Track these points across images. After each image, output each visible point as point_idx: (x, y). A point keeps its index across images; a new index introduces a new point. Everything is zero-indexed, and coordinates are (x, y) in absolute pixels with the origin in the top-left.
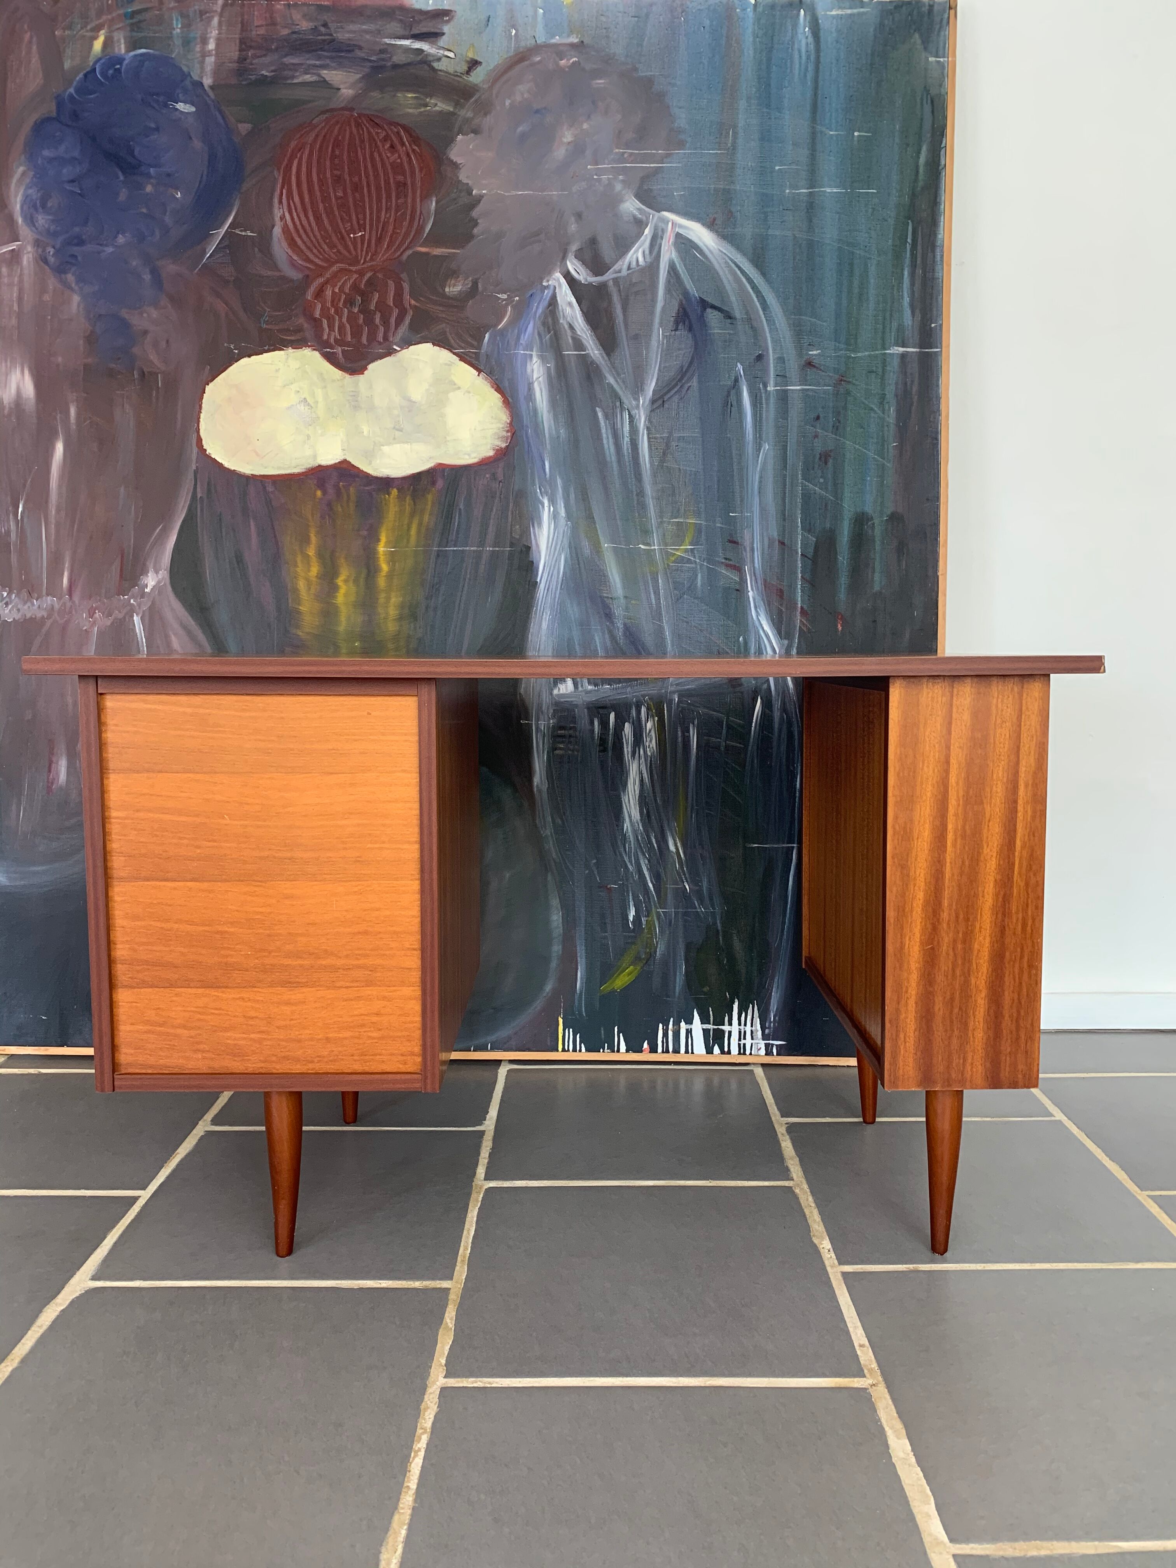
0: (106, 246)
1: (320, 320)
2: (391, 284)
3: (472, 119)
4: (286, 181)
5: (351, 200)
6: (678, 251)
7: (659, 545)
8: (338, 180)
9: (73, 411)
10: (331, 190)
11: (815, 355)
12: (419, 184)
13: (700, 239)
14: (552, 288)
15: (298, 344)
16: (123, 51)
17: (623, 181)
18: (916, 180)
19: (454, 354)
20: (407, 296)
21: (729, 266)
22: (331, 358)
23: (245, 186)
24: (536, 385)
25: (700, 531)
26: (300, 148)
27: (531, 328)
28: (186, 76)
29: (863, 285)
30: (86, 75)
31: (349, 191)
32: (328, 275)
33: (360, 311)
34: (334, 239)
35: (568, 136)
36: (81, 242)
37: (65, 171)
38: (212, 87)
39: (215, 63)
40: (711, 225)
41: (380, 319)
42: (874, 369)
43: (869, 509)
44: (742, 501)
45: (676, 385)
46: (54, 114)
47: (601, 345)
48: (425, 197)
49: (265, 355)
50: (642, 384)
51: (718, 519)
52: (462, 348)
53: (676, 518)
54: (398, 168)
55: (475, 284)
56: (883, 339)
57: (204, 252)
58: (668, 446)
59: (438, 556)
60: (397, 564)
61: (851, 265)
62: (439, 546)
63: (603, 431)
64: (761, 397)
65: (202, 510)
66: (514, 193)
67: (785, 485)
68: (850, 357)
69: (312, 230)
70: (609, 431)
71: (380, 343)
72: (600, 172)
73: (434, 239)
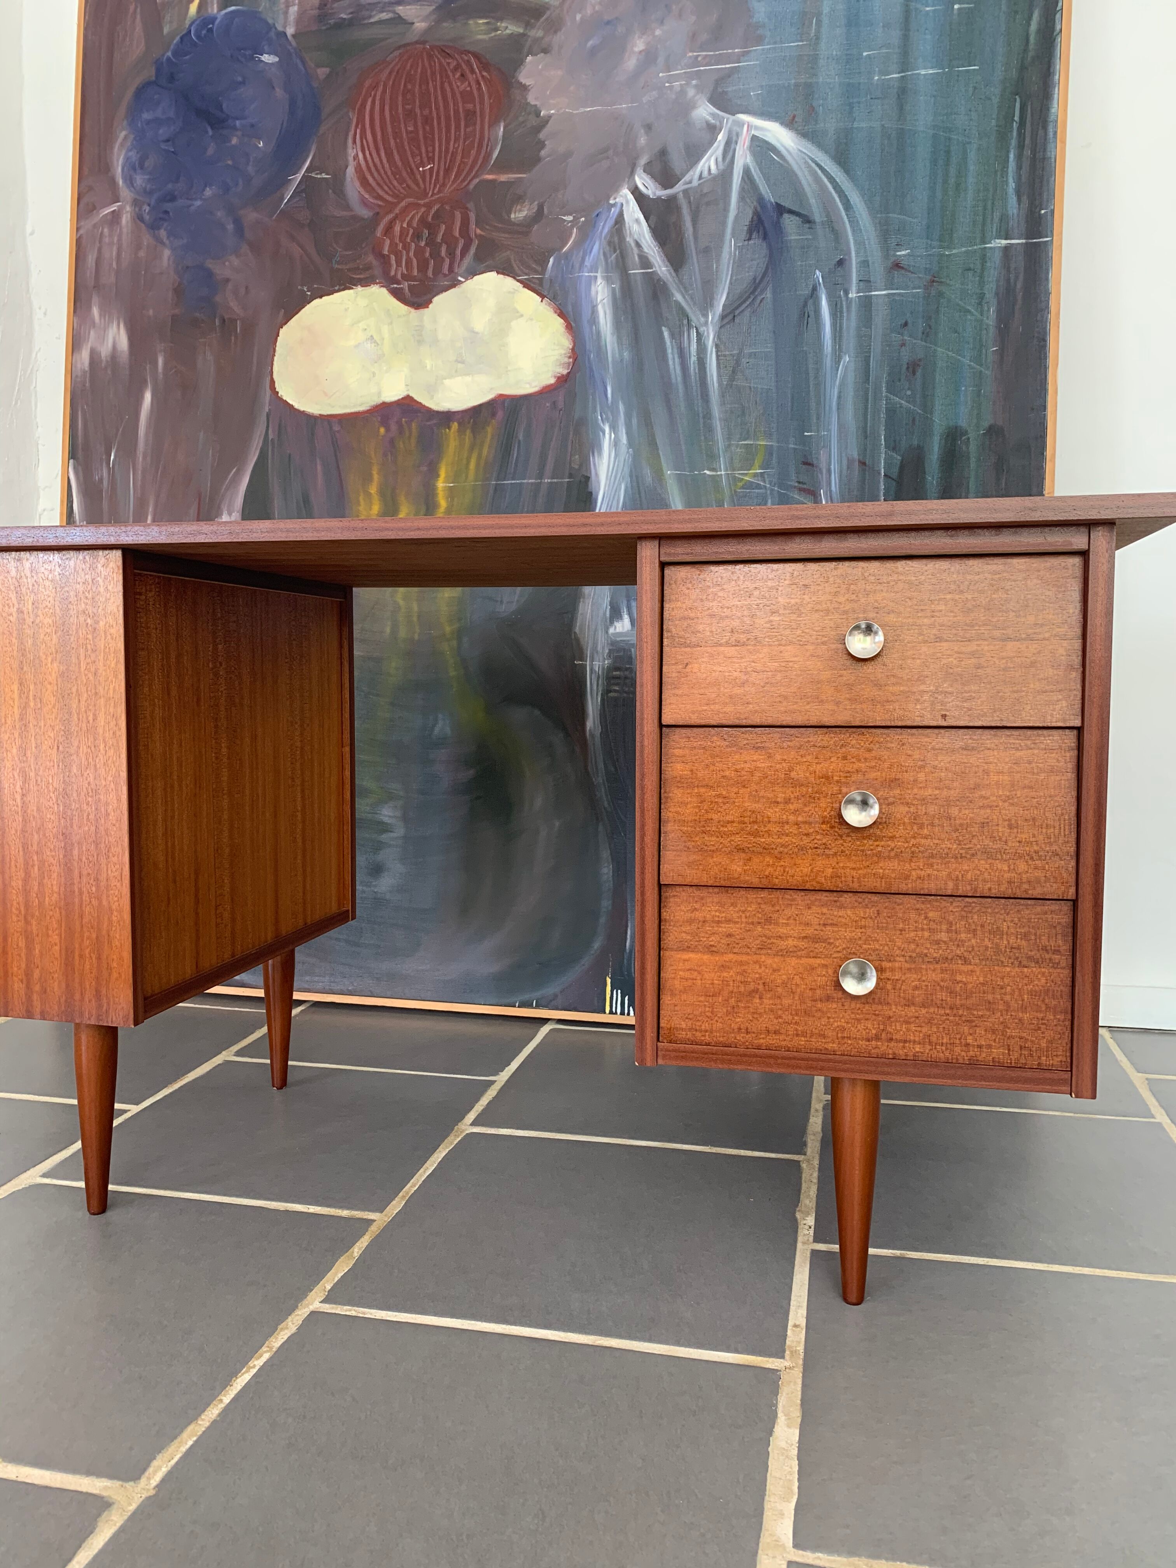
0: (196, 199)
1: (388, 256)
2: (458, 215)
3: (542, 38)
4: (361, 121)
5: (421, 132)
6: (754, 154)
7: (726, 470)
8: (410, 115)
9: (160, 361)
10: (402, 126)
11: (904, 256)
12: (487, 111)
13: (778, 141)
14: (619, 205)
15: (366, 282)
16: (215, 11)
17: (696, 86)
18: (1025, 50)
19: (518, 281)
20: (473, 226)
21: (809, 166)
22: (397, 294)
23: (323, 129)
24: (600, 308)
25: (771, 454)
26: (375, 87)
27: (597, 248)
28: (270, 27)
29: (961, 173)
30: (182, 38)
31: (419, 124)
32: (397, 211)
33: (426, 245)
34: (404, 174)
35: (639, 45)
36: (172, 198)
37: (161, 131)
38: (293, 36)
39: (298, 12)
40: (790, 123)
41: (447, 251)
42: (972, 266)
43: (963, 423)
44: (818, 418)
45: (749, 297)
46: (154, 78)
47: (669, 261)
48: (494, 123)
49: (336, 295)
50: (712, 299)
51: (792, 439)
52: (526, 274)
53: (745, 440)
54: (467, 96)
55: (541, 207)
56: (983, 232)
57: (283, 199)
58: (738, 363)
59: (496, 490)
60: (456, 499)
61: (948, 152)
62: (498, 479)
63: (669, 351)
64: (842, 307)
65: (273, 450)
66: (582, 110)
67: (867, 400)
68: (943, 255)
69: (383, 167)
70: (676, 350)
71: (445, 275)
72: (670, 79)
73: (501, 166)
